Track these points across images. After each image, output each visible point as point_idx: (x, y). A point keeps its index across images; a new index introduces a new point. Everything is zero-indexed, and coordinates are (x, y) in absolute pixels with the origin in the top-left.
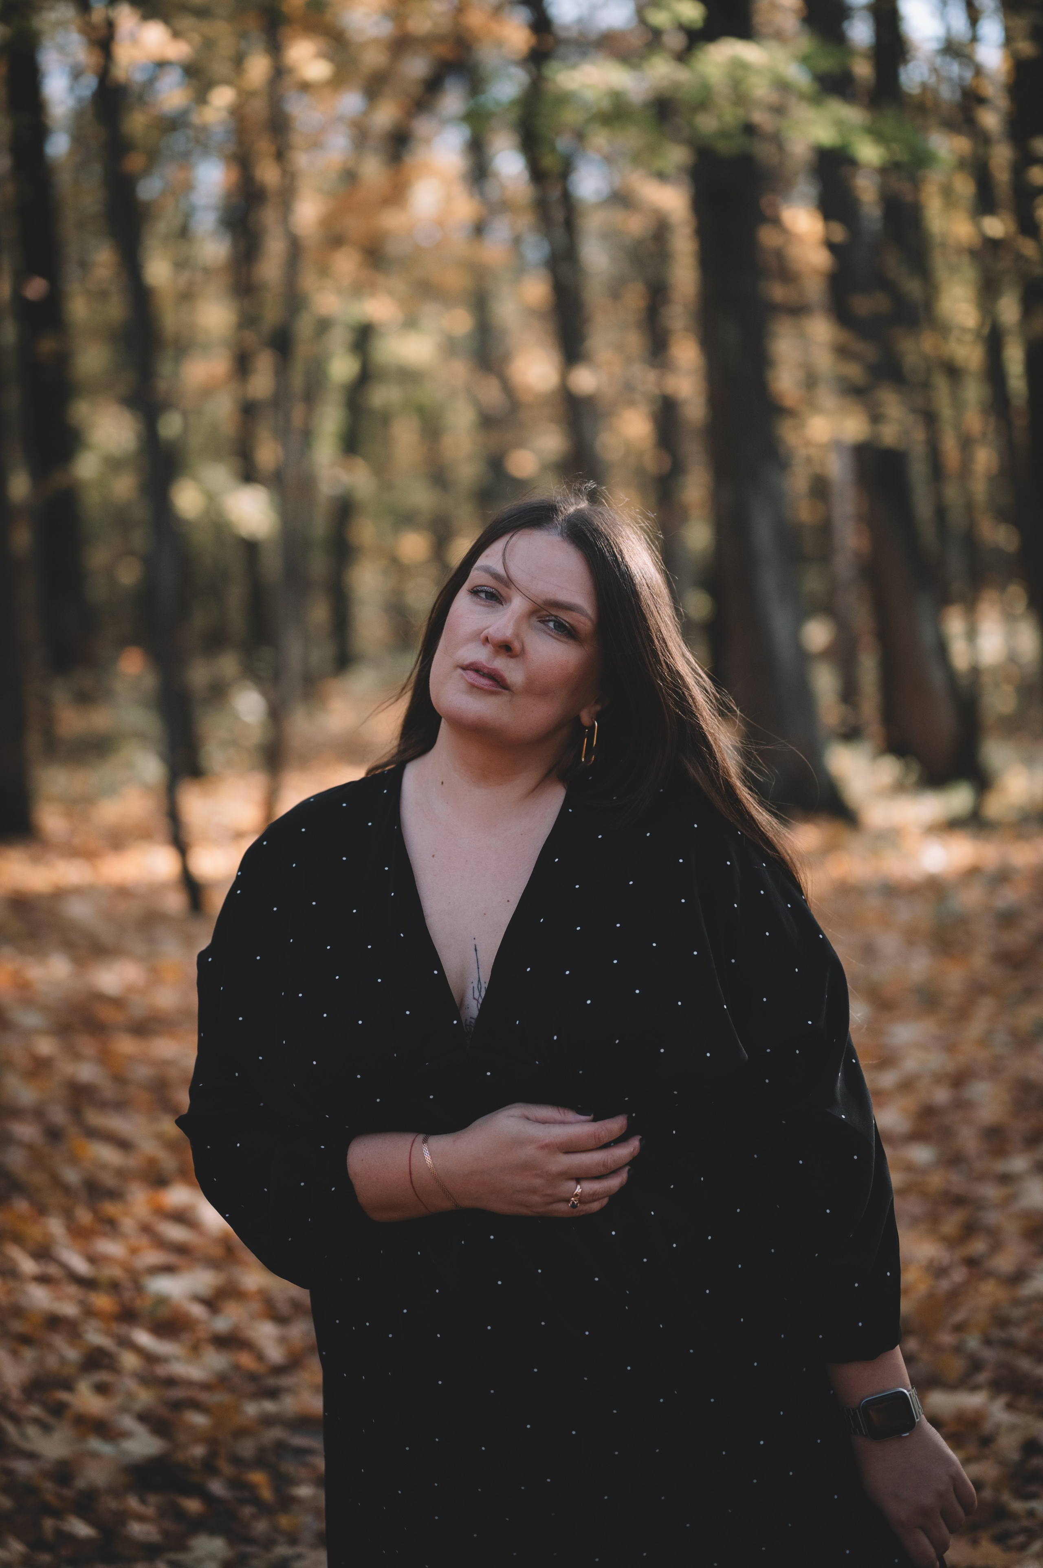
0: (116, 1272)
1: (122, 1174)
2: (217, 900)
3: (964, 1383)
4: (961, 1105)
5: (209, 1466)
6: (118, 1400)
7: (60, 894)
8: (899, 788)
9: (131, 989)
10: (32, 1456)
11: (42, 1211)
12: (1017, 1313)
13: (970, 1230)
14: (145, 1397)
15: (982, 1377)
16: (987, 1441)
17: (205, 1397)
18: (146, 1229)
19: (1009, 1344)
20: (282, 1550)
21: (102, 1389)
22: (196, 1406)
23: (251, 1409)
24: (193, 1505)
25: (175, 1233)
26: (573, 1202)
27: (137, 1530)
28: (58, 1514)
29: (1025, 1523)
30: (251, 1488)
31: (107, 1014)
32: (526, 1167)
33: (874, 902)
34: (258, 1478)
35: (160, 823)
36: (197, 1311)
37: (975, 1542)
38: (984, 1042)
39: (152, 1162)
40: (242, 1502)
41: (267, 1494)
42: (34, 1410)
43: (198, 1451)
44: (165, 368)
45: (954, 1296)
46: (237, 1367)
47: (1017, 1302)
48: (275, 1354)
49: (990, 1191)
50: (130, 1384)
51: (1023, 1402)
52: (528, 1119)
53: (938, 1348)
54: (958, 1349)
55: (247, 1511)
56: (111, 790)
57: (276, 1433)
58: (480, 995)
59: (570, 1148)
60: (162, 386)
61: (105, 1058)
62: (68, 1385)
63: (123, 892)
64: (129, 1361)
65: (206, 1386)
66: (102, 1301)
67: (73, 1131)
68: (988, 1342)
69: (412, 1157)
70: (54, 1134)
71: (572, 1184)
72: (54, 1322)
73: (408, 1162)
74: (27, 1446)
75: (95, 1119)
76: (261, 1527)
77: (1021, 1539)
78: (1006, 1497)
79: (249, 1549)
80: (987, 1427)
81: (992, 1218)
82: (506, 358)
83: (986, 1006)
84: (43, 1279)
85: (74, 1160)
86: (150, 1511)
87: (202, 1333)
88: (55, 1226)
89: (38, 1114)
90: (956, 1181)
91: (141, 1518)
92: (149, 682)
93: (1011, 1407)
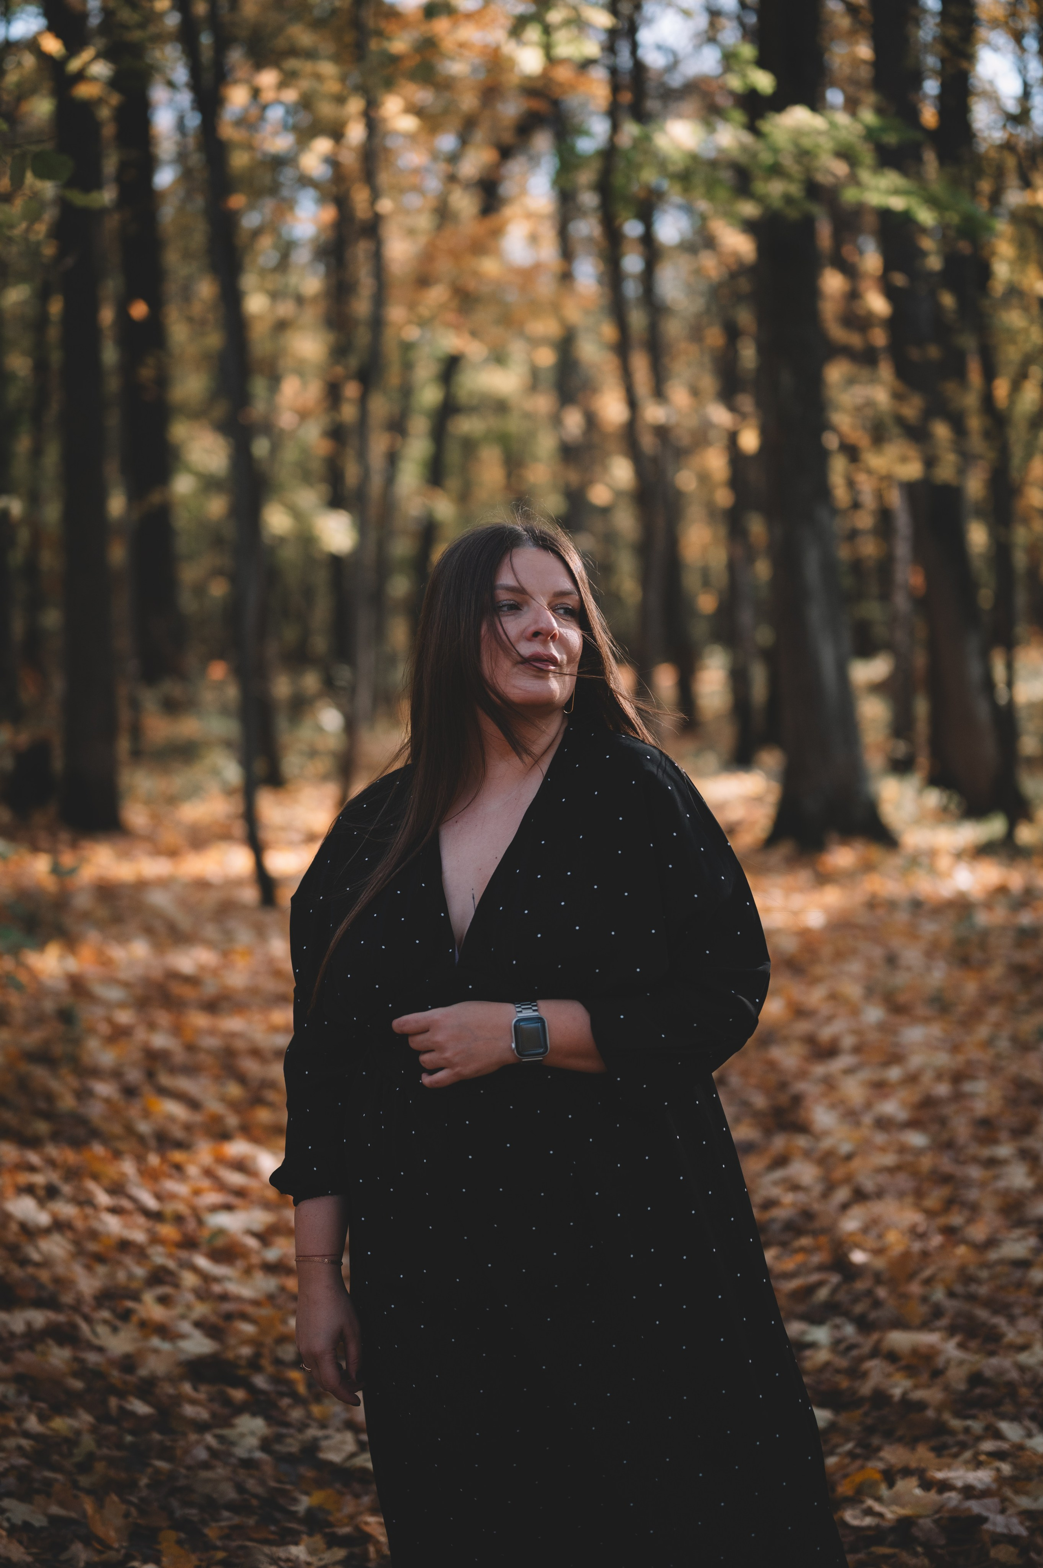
0: (181, 1208)
1: (188, 1127)
2: (286, 895)
3: (925, 1325)
4: (958, 1096)
5: (254, 1364)
6: (179, 1310)
7: (142, 885)
8: (943, 816)
9: (204, 969)
10: (100, 1349)
11: (117, 1155)
12: (984, 1274)
13: (949, 1204)
14: (201, 1310)
15: (944, 1322)
16: (937, 1373)
17: (250, 1310)
18: (208, 1173)
19: (972, 1298)
20: (313, 1432)
21: (164, 1300)
22: (244, 1317)
24: (238, 1395)
25: (235, 1179)
27: (189, 1410)
28: (122, 1394)
29: (961, 1437)
30: (289, 1383)
31: (178, 989)
33: (902, 917)
34: (295, 1375)
35: (239, 828)
36: (251, 1243)
38: (989, 1043)
39: (217, 1119)
40: (282, 1395)
41: (302, 1389)
42: (105, 1314)
43: (246, 1351)
46: (283, 1289)
47: (984, 1265)
49: (975, 1172)
50: (190, 1297)
51: (973, 1344)
53: (904, 1297)
54: (925, 1299)
55: (286, 1402)
56: (194, 792)
61: (177, 1030)
62: (136, 1297)
63: (202, 884)
64: (189, 1279)
65: (256, 1303)
66: (167, 1231)
67: (147, 1089)
68: (951, 1294)
70: (130, 1092)
72: (124, 1245)
74: (96, 1342)
75: (167, 1080)
76: (296, 1414)
77: (955, 1450)
78: (947, 1416)
79: (284, 1431)
80: (940, 1362)
81: (973, 1195)
83: (994, 1014)
84: (114, 1210)
85: (147, 1114)
86: (202, 1396)
87: (255, 1260)
88: (128, 1167)
89: (116, 1074)
90: (946, 1164)
91: (193, 1402)
92: (232, 692)
93: (961, 1346)
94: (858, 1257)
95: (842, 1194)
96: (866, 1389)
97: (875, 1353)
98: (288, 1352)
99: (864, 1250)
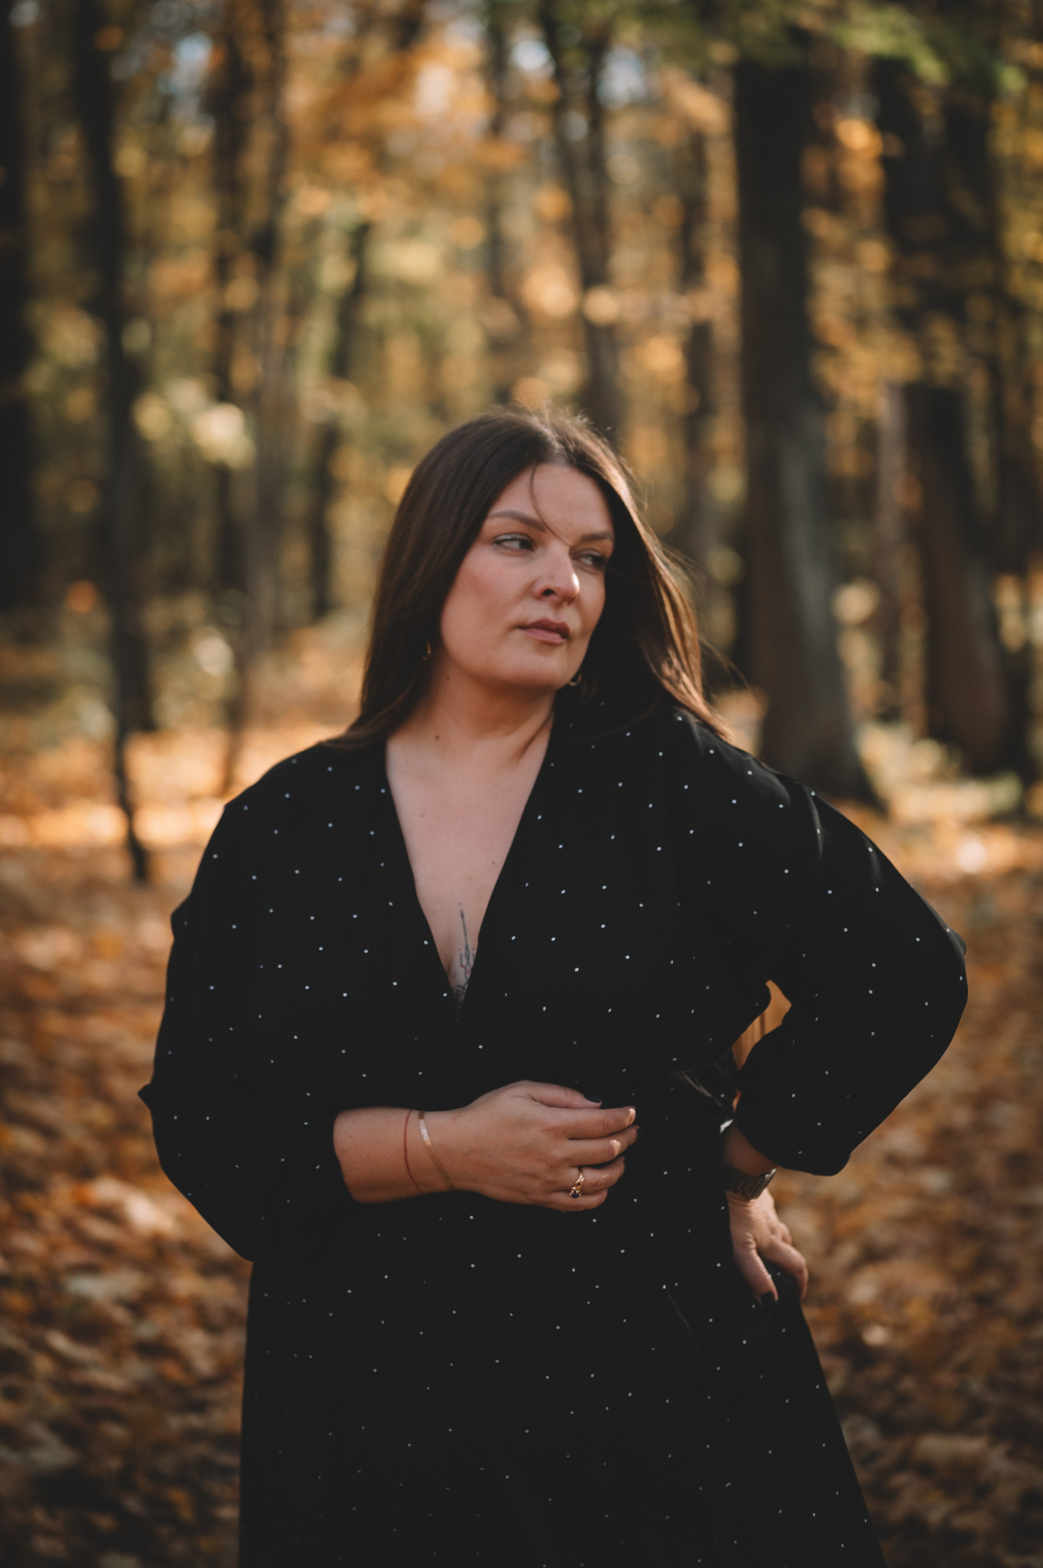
0: (33, 1269)
1: (46, 1164)
3: (962, 1427)
4: (983, 1128)
5: (125, 1481)
6: (28, 1407)
8: (939, 777)
9: (64, 963)
12: (1031, 1357)
13: (982, 1265)
14: (57, 1404)
15: (984, 1422)
16: (983, 1491)
17: (124, 1407)
18: (68, 1224)
19: (1016, 1389)
21: (11, 1394)
22: (116, 1417)
23: (175, 1423)
24: (105, 1522)
25: (101, 1230)
26: (575, 1192)
27: (43, 1544)
30: (170, 1506)
31: (36, 989)
32: (528, 1151)
34: (178, 1496)
35: (106, 783)
36: (120, 1315)
39: (79, 1153)
40: (159, 1521)
41: (187, 1514)
43: (114, 1464)
44: (134, 270)
45: (958, 1335)
47: (1029, 1346)
48: (204, 1365)
49: (1008, 1224)
50: (42, 1390)
51: (1026, 1451)
52: (533, 1099)
53: (935, 1389)
54: (958, 1391)
55: (164, 1531)
56: (54, 742)
57: (201, 1449)
58: (468, 963)
59: (576, 1135)
60: (130, 289)
61: (29, 1037)
63: (62, 855)
64: (43, 1365)
65: (125, 1396)
66: (16, 1300)
68: (992, 1384)
69: (408, 1133)
71: (575, 1171)
73: (403, 1139)
75: (18, 1102)
76: (178, 1548)
78: (999, 1551)
80: (985, 1475)
81: (1008, 1252)
82: (520, 276)
86: (58, 1525)
87: (125, 1339)
90: (972, 1211)
91: (47, 1533)
92: (100, 623)
93: (1011, 1455)
94: (876, 1336)
95: (848, 1252)
96: (898, 1511)
97: (905, 1463)
98: (167, 1464)
99: (883, 1324)
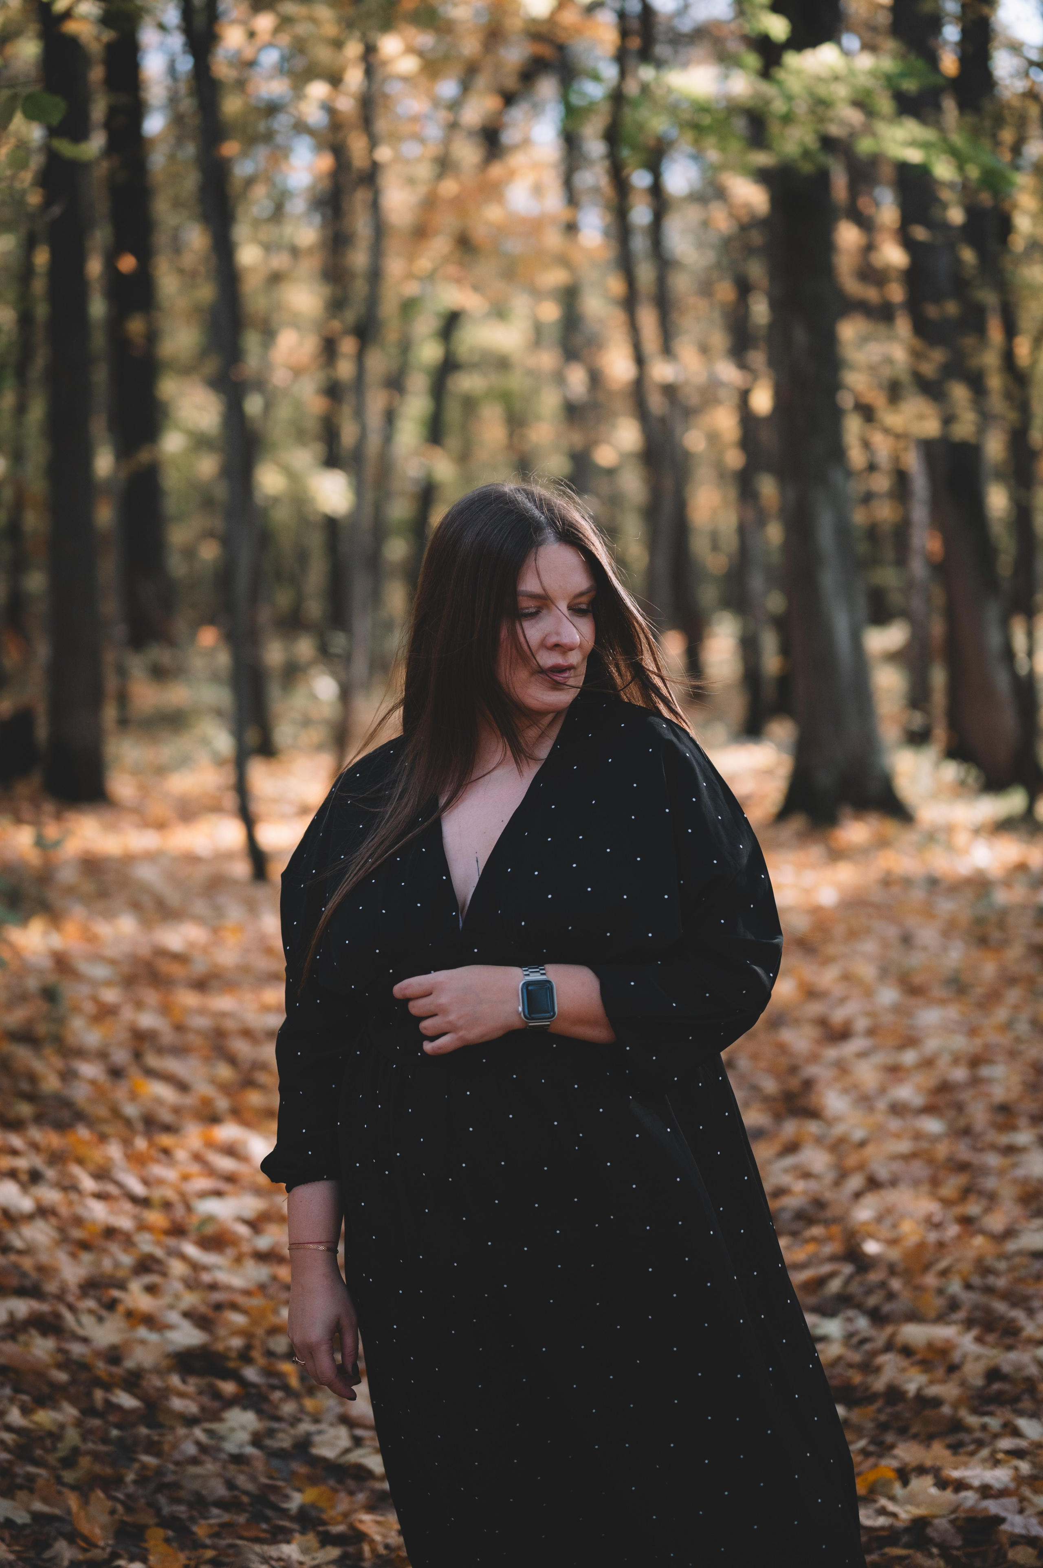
0: (170, 1194)
1: (177, 1110)
2: (278, 868)
3: (941, 1319)
4: (975, 1081)
5: (245, 1356)
6: (166, 1300)
7: (128, 859)
8: (960, 789)
9: (192, 946)
10: (85, 1340)
11: (103, 1138)
12: (1002, 1265)
13: (966, 1192)
14: (190, 1299)
15: (961, 1315)
16: (953, 1369)
17: (241, 1299)
18: (197, 1158)
19: (989, 1290)
20: (305, 1427)
21: (151, 1289)
22: (234, 1307)
24: (229, 1388)
25: (226, 1164)
27: (177, 1404)
28: (108, 1387)
29: (978, 1434)
30: (280, 1375)
31: (170, 968)
33: (918, 895)
34: (287, 1367)
35: (230, 800)
36: (241, 1230)
37: (928, 1446)
38: (1008, 1026)
39: (206, 1102)
40: (273, 1388)
41: (294, 1382)
42: (91, 1304)
43: (237, 1342)
46: (274, 1278)
47: (1002, 1256)
49: (993, 1160)
50: (178, 1286)
51: (990, 1338)
53: (919, 1289)
54: (940, 1292)
55: (277, 1395)
56: (184, 762)
61: (165, 1009)
62: (122, 1286)
63: (192, 859)
64: (177, 1268)
65: (247, 1293)
66: (155, 1217)
67: (134, 1071)
68: (968, 1287)
70: (116, 1073)
72: (110, 1232)
74: (81, 1332)
75: (156, 1061)
76: (288, 1408)
77: (971, 1448)
78: (963, 1413)
79: (276, 1425)
80: (956, 1356)
81: (990, 1183)
83: (1013, 995)
84: (100, 1196)
85: (133, 1096)
86: (190, 1389)
87: (246, 1248)
88: (114, 1151)
89: (102, 1055)
90: (963, 1152)
91: (182, 1395)
92: (223, 659)
93: (979, 1340)
94: (871, 1247)
95: (855, 1182)
96: (879, 1384)
97: (889, 1347)
98: (280, 1344)
99: (878, 1240)
